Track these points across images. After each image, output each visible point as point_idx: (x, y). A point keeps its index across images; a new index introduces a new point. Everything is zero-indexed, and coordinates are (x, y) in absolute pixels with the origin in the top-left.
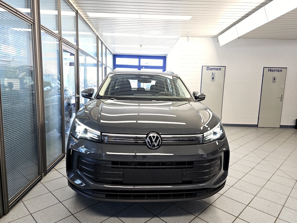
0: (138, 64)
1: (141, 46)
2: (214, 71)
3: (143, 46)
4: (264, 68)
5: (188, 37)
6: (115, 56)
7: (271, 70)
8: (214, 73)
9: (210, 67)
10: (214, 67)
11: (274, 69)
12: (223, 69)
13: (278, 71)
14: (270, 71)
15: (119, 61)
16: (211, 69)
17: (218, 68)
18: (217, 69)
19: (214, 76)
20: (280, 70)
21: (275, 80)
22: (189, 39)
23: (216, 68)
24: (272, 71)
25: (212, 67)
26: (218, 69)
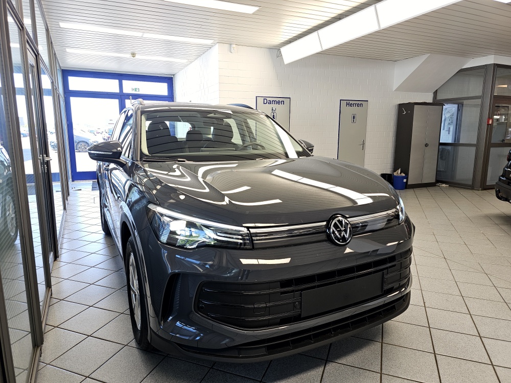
0: (117, 90)
1: (133, 55)
2: (275, 106)
3: (137, 57)
4: (341, 100)
5: (231, 44)
6: (67, 73)
7: (349, 103)
8: (274, 109)
9: (268, 99)
10: (275, 99)
11: (353, 102)
12: (286, 101)
13: (358, 105)
14: (348, 105)
15: (75, 83)
16: (270, 103)
17: (281, 100)
18: (278, 103)
19: (275, 115)
20: (360, 104)
21: (355, 120)
22: (232, 49)
23: (277, 100)
24: (351, 105)
25: (271, 99)
26: (279, 101)
